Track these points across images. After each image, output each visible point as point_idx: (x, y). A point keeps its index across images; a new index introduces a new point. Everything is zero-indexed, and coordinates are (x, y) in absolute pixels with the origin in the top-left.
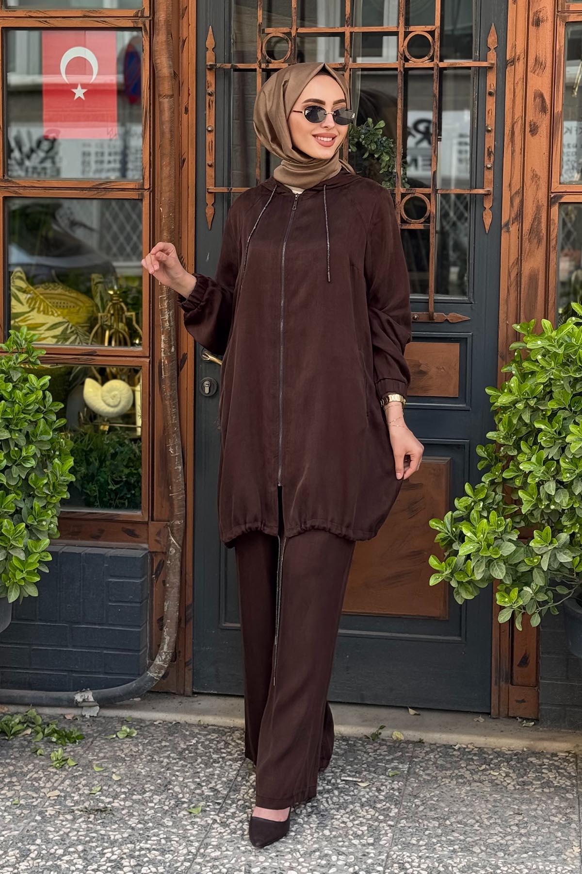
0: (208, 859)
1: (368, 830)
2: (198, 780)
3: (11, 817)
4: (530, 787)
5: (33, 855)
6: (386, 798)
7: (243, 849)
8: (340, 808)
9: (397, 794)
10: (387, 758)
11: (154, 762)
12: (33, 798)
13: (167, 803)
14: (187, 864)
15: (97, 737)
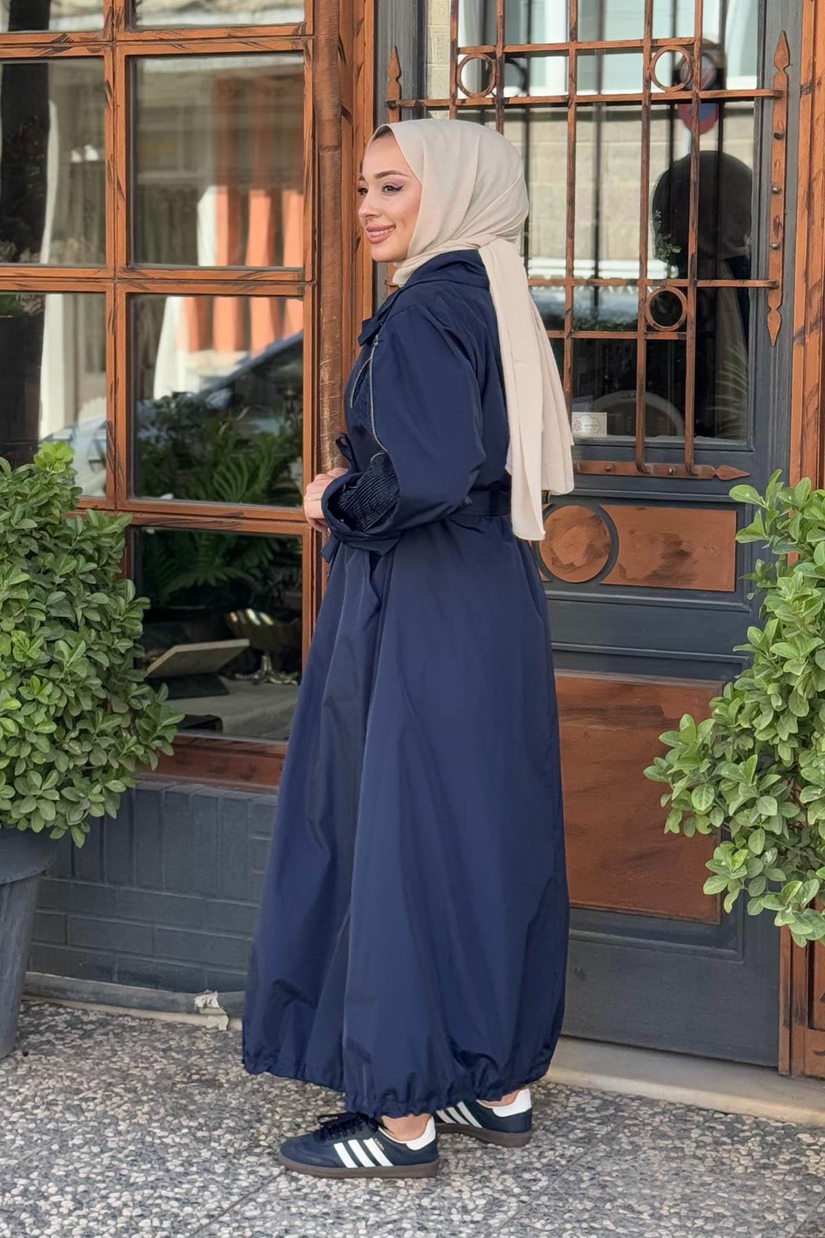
0: (239, 1217)
1: (487, 1203)
2: (299, 1120)
3: (22, 1143)
4: (767, 1173)
5: (14, 1192)
6: (544, 1165)
7: (294, 1210)
8: (469, 1174)
9: (563, 1162)
10: (589, 1115)
11: (259, 1092)
12: (68, 1122)
13: (236, 1145)
14: (205, 1221)
15: (209, 1054)
